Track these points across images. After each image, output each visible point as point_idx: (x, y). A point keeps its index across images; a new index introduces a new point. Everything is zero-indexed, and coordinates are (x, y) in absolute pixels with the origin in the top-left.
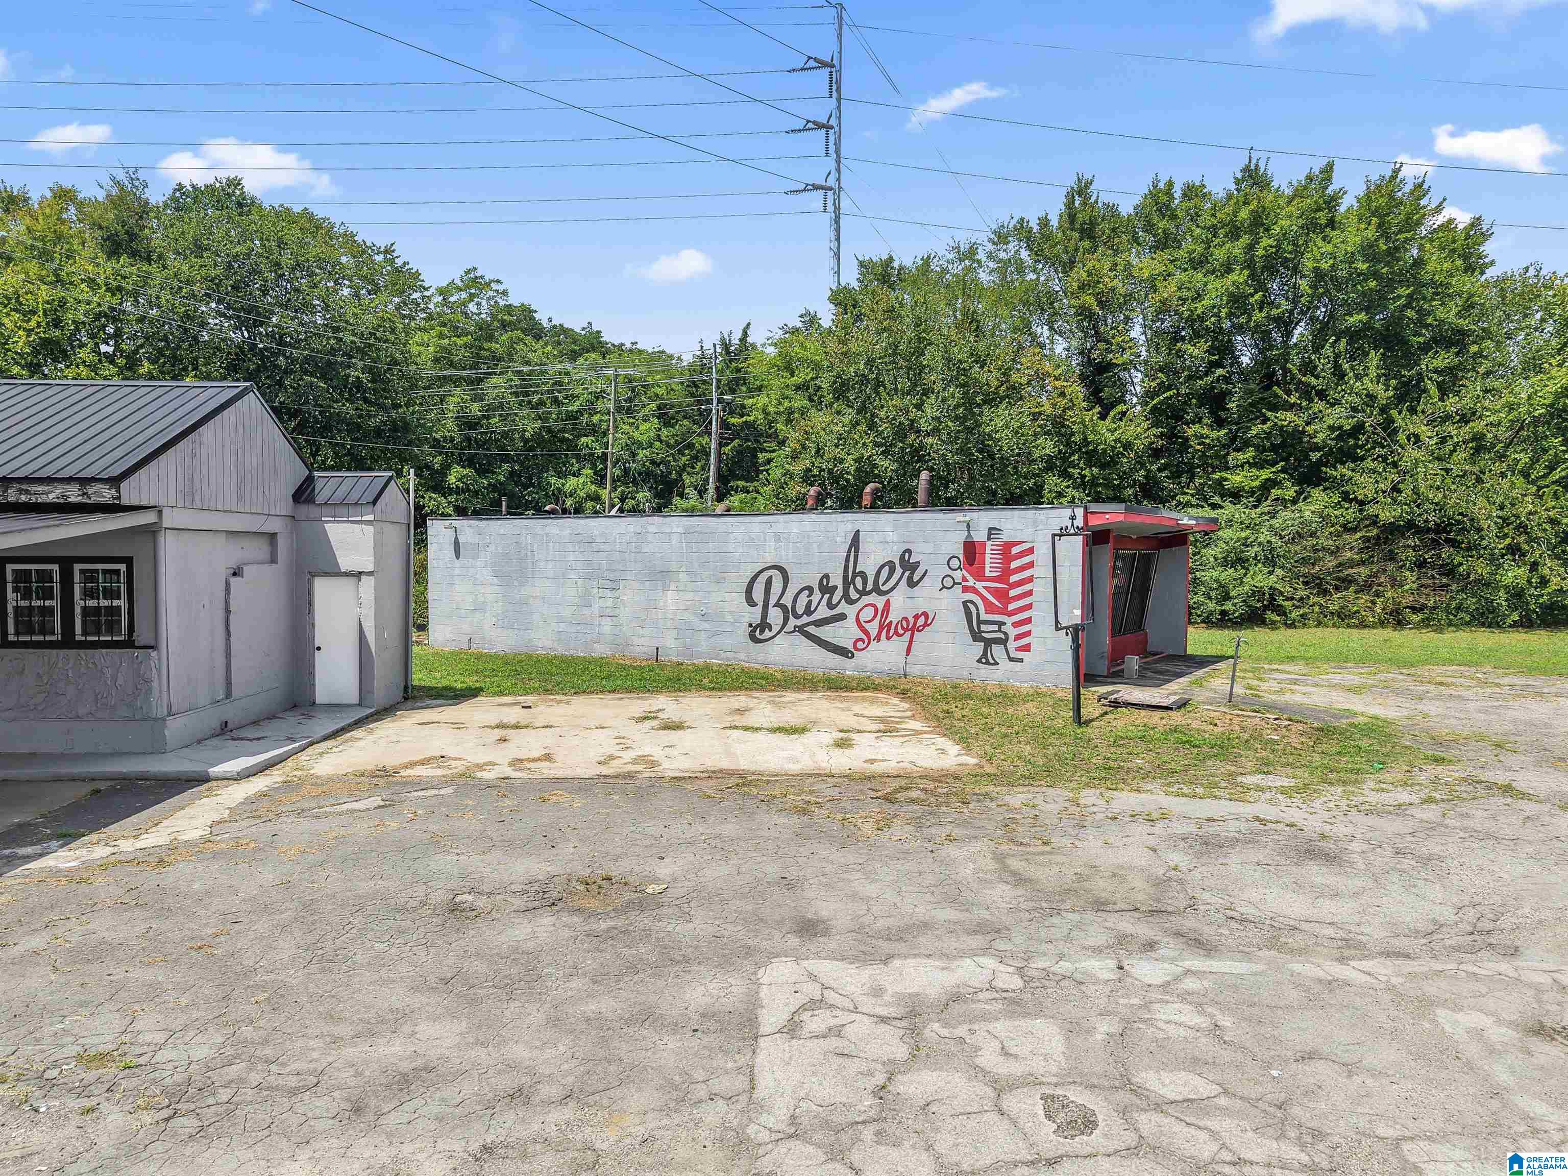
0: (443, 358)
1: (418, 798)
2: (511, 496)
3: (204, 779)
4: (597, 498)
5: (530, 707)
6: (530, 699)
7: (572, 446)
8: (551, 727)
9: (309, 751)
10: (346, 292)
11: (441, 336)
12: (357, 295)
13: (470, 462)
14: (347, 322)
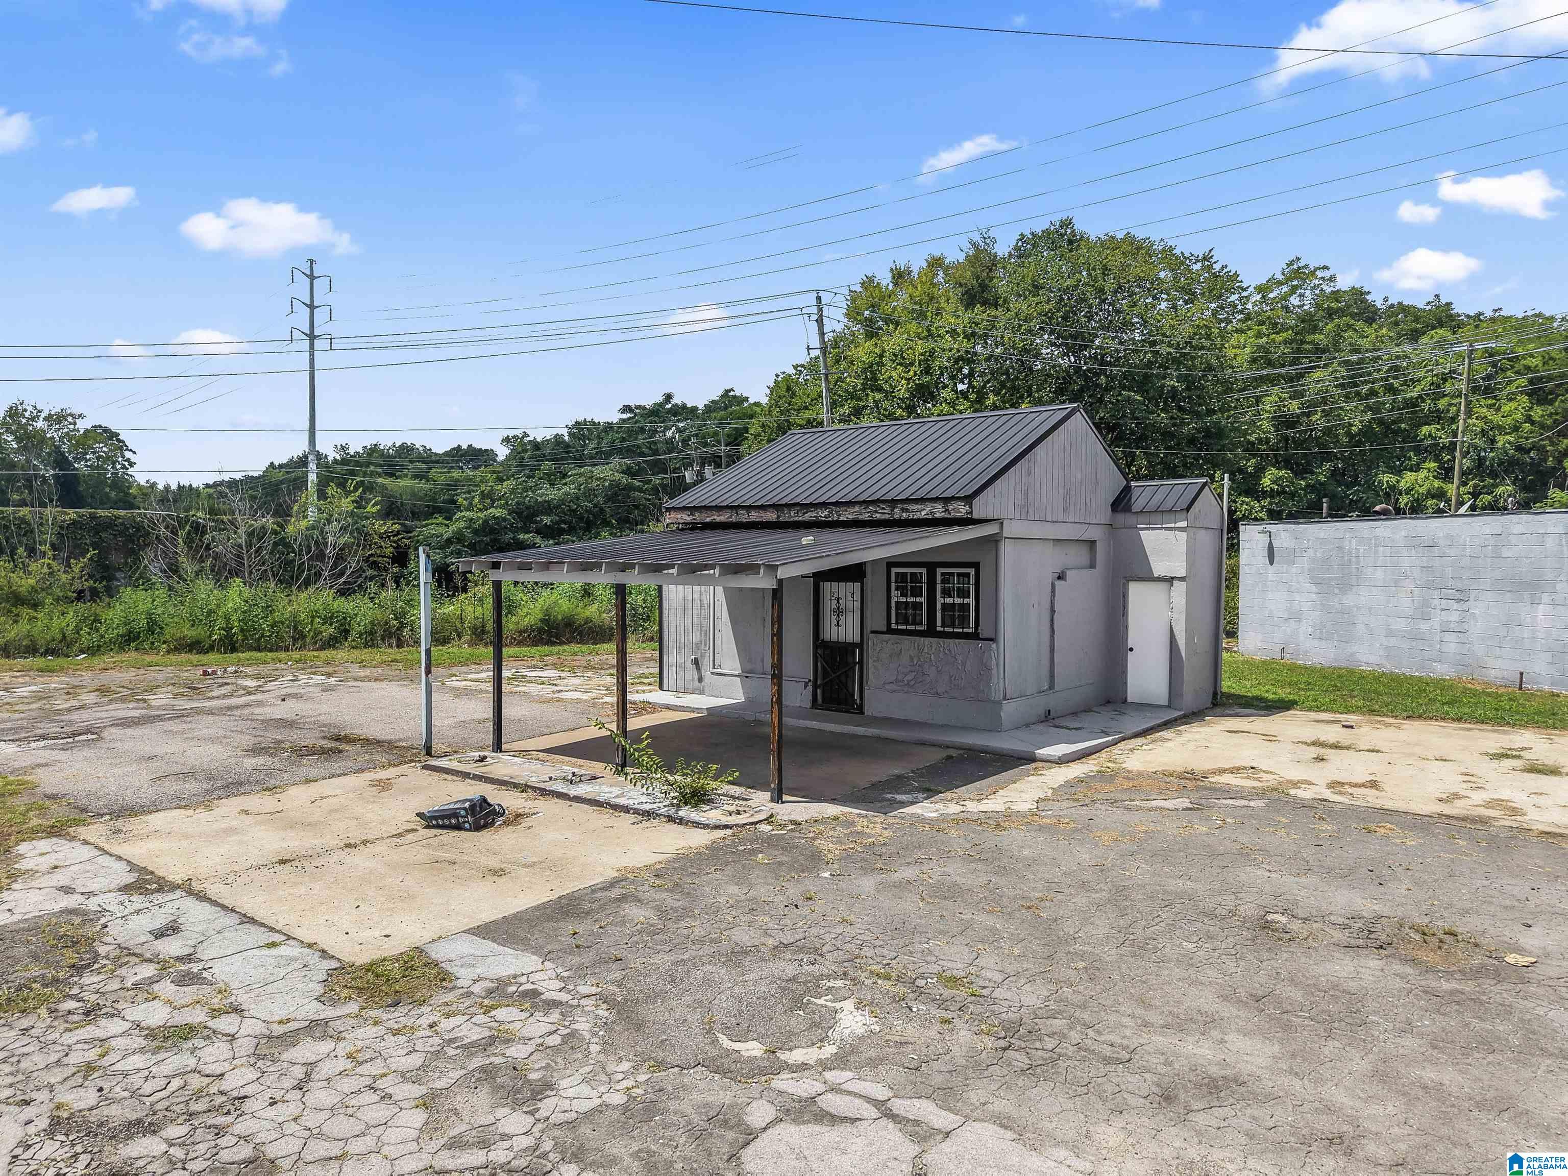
0: (1261, 358)
1: (1227, 806)
2: (1333, 497)
3: (1032, 759)
4: (1440, 495)
5: (1352, 727)
6: (1352, 718)
7: (1409, 436)
8: (1378, 751)
9: (1121, 745)
10: (1163, 305)
11: (1259, 335)
12: (1174, 307)
13: (1287, 463)
14: (1164, 335)
